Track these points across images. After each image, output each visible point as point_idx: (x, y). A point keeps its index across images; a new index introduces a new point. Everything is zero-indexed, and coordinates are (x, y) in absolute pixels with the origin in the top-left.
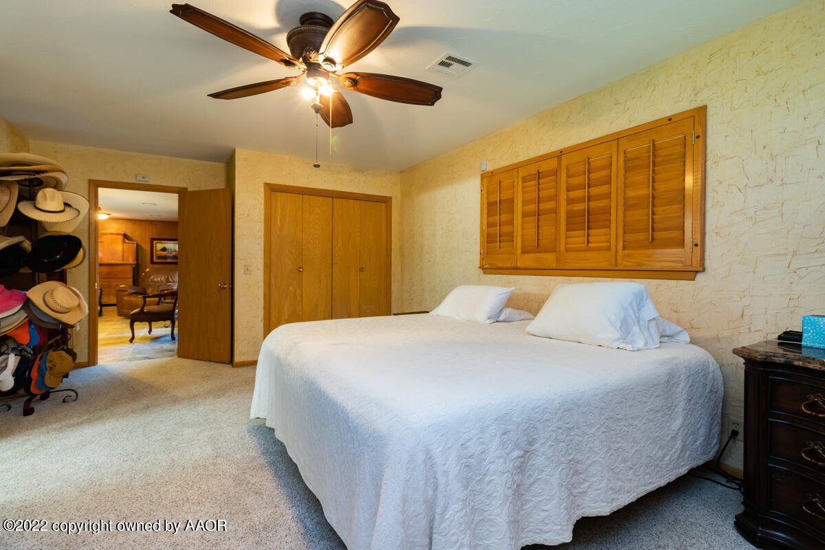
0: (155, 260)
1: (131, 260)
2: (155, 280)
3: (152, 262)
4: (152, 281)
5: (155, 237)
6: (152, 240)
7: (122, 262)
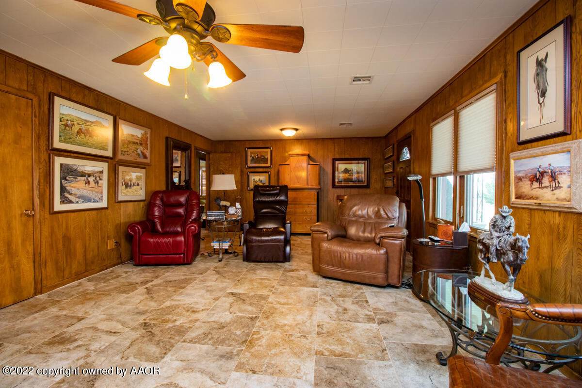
0: (336, 184)
1: (314, 184)
2: (360, 212)
3: (334, 186)
4: (355, 215)
5: (337, 156)
6: (334, 160)
7: (307, 186)
